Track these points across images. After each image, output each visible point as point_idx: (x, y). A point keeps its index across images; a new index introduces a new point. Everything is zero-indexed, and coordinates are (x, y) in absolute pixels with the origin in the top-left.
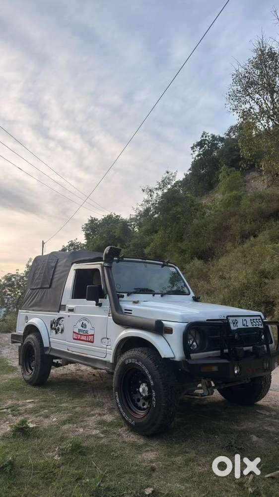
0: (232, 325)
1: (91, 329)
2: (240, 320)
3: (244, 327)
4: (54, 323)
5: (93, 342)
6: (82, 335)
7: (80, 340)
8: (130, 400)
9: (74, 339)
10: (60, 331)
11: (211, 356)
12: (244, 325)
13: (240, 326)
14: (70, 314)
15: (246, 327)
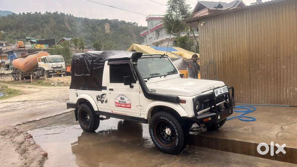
0: (216, 94)
1: (128, 101)
2: (218, 90)
3: (221, 94)
4: (100, 97)
5: (130, 108)
6: (122, 104)
7: (121, 106)
8: (160, 136)
9: (116, 106)
10: (105, 102)
11: (205, 111)
12: (220, 93)
13: (219, 94)
14: (111, 92)
15: (222, 93)
